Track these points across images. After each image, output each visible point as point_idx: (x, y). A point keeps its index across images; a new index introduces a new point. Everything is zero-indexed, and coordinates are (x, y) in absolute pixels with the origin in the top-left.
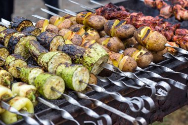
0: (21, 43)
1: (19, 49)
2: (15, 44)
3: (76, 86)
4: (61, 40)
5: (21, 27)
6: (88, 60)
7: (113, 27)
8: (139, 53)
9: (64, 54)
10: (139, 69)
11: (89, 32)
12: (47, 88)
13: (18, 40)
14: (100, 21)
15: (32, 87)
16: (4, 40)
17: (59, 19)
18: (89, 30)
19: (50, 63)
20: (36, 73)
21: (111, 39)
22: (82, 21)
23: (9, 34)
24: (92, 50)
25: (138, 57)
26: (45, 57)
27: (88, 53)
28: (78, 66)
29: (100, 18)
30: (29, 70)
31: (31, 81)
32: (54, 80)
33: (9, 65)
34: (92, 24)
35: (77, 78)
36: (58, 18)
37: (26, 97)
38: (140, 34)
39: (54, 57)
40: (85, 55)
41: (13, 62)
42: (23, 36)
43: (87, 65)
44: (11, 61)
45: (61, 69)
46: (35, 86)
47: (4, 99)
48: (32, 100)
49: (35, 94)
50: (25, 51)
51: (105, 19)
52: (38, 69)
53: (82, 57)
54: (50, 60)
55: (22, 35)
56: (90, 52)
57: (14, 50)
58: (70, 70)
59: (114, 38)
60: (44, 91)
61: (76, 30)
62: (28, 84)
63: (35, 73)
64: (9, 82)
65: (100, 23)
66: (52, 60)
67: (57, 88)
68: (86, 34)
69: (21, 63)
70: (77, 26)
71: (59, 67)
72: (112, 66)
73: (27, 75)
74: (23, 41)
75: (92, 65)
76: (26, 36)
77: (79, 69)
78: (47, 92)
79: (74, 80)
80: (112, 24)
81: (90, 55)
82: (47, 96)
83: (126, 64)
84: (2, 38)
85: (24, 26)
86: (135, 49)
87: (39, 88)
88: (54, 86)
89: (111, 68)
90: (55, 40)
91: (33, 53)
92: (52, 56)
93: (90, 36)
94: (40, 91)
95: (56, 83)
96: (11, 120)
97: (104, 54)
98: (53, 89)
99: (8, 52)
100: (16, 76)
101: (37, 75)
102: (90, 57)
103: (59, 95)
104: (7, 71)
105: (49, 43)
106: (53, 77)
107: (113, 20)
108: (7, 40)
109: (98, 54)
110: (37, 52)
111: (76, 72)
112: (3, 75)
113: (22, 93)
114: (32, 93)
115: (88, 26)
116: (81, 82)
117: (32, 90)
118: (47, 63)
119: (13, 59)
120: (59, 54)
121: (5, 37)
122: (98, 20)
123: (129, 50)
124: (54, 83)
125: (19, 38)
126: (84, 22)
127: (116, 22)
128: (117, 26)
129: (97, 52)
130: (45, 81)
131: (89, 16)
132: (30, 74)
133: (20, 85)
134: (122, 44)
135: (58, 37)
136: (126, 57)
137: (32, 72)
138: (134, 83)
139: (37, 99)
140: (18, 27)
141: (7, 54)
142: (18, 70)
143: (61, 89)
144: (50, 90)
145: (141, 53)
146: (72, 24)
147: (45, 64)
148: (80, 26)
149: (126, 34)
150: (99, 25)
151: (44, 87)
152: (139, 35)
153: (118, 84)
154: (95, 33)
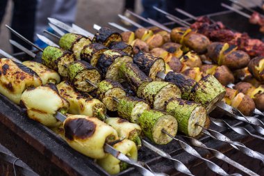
0: (115, 65)
1: (111, 73)
2: (108, 66)
3: (191, 130)
4: (162, 64)
6: (202, 96)
7: (221, 52)
8: (256, 91)
9: (174, 86)
10: (257, 111)
11: (189, 55)
12: (157, 129)
13: (112, 60)
14: (203, 42)
15: (136, 126)
16: (91, 57)
17: (148, 33)
18: (189, 53)
19: (157, 96)
20: (141, 108)
21: (219, 68)
22: (179, 39)
23: (98, 50)
24: (207, 84)
25: (255, 96)
27: (202, 87)
28: (196, 105)
29: (203, 39)
30: (133, 103)
31: (134, 118)
32: (166, 121)
33: (104, 94)
34: (193, 44)
35: (193, 120)
36: (146, 32)
37: (128, 139)
38: (258, 66)
39: (163, 89)
40: (199, 90)
41: (110, 91)
42: (118, 56)
44: (107, 88)
45: (174, 105)
46: (139, 124)
47: (109, 141)
48: (137, 143)
49: (139, 136)
50: (118, 75)
51: (208, 40)
52: (144, 104)
53: (194, 91)
54: (158, 92)
55: (117, 54)
56: (205, 87)
57: (105, 73)
58: (185, 109)
59: (223, 67)
60: (154, 134)
61: (171, 51)
62: (130, 121)
63: (139, 108)
64: (103, 116)
65: (203, 45)
66: (160, 92)
67: (168, 130)
68: (186, 58)
69: (118, 92)
70: (172, 45)
71: (170, 104)
72: (230, 107)
73: (129, 109)
74: (118, 63)
75: (207, 103)
76: (122, 56)
77: (198, 109)
78: (157, 134)
79: (190, 122)
80: (221, 49)
81: (206, 90)
82: (156, 140)
83: (242, 104)
84: (88, 55)
85: (111, 40)
86: (250, 85)
87: (146, 129)
88: (166, 128)
89: (228, 108)
90: (155, 65)
91: (131, 80)
92: (160, 87)
93: (191, 61)
94: (148, 133)
95: (168, 125)
96: (114, 168)
97: (222, 91)
98: (163, 132)
99: (99, 75)
101: (142, 111)
102: (205, 92)
103: (170, 139)
104: (101, 100)
105: (149, 67)
106: (166, 116)
107: (221, 44)
108: (94, 59)
109: (215, 90)
110: (138, 80)
111: (194, 112)
112: (96, 106)
113: (124, 135)
114: (136, 135)
115: (187, 47)
116: (196, 125)
117: (137, 130)
118: (154, 96)
119: (110, 86)
120: (169, 86)
121: (92, 54)
122: (201, 41)
123: (243, 86)
124: (165, 124)
125: (114, 59)
126: (181, 41)
127: (226, 46)
128: (227, 51)
129: (213, 89)
130: (156, 120)
131: (188, 34)
132: (134, 109)
133: (119, 122)
136: (241, 95)
137: (136, 107)
138: (253, 130)
139: (142, 143)
141: (97, 78)
142: (114, 101)
143: (173, 132)
144: (160, 132)
145: (260, 91)
146: (164, 42)
147: (151, 97)
148: (177, 46)
149: (238, 63)
150: (201, 48)
151: (154, 129)
152: (256, 67)
153: (238, 130)
154: (196, 58)
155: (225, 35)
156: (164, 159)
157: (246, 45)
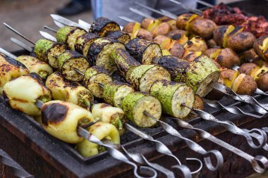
0: (105, 52)
1: (101, 61)
2: (97, 53)
3: (176, 111)
4: (157, 50)
5: (105, 31)
6: (193, 77)
7: (225, 35)
8: (260, 71)
9: (161, 68)
10: (259, 91)
11: (193, 40)
12: (138, 111)
13: (101, 48)
14: (209, 26)
15: (119, 110)
16: (83, 47)
17: (154, 22)
18: (194, 38)
19: (143, 79)
20: (125, 92)
21: (223, 50)
22: (184, 25)
23: (89, 40)
24: (198, 65)
25: (258, 76)
26: (137, 72)
27: (192, 68)
28: (180, 85)
29: (209, 23)
30: (115, 87)
31: (117, 103)
32: (147, 102)
33: (89, 81)
34: (198, 30)
35: (178, 101)
36: (152, 22)
37: (110, 123)
38: (262, 45)
39: (148, 72)
40: (189, 71)
41: (94, 77)
42: (107, 43)
43: (191, 83)
44: (91, 75)
45: (158, 87)
46: (122, 108)
47: (83, 124)
48: (117, 127)
49: (122, 120)
50: (110, 62)
51: (215, 24)
52: (127, 87)
53: (184, 73)
54: (143, 75)
55: (106, 41)
56: (195, 67)
57: (95, 61)
58: (169, 90)
60: (135, 116)
61: (176, 38)
62: (113, 106)
63: (122, 92)
64: (88, 103)
65: (209, 29)
66: (146, 75)
67: (151, 112)
68: (190, 44)
69: (104, 78)
70: (178, 32)
71: (155, 85)
72: (224, 87)
73: (112, 94)
74: (107, 50)
75: (198, 84)
76: (112, 43)
77: (182, 88)
78: (138, 117)
79: (174, 103)
80: (225, 31)
81: (196, 70)
82: (138, 123)
83: (242, 84)
84: (80, 45)
85: (108, 30)
86: (254, 65)
87: (127, 112)
88: (148, 110)
89: (222, 89)
90: (149, 50)
91: (120, 65)
92: (145, 70)
93: (195, 46)
94: (130, 116)
95: (150, 107)
97: (214, 70)
98: (145, 114)
99: (88, 64)
100: (98, 95)
101: (125, 95)
102: (195, 73)
103: (154, 122)
104: (87, 88)
105: (142, 53)
106: (146, 98)
107: (226, 26)
108: (86, 48)
109: (206, 70)
110: (126, 65)
111: (177, 92)
112: (81, 93)
113: (105, 118)
114: (118, 118)
115: (192, 33)
116: (182, 106)
117: (119, 114)
118: (139, 79)
119: (95, 73)
120: (155, 68)
121: (84, 44)
122: (206, 25)
123: (246, 67)
124: (147, 106)
125: (103, 46)
126: (187, 27)
127: (230, 28)
128: (231, 33)
129: (204, 68)
130: (136, 102)
131: (194, 19)
132: (116, 93)
133: (102, 107)
134: (236, 59)
135: (153, 45)
136: (243, 75)
137: (118, 91)
138: (252, 110)
139: (124, 126)
140: (101, 31)
141: (86, 66)
142: (100, 87)
143: (157, 115)
144: (142, 114)
145: (263, 71)
146: (171, 29)
147: (136, 81)
148: (181, 32)
149: (242, 45)
150: (207, 32)
151: (134, 111)
152: (260, 47)
153: (231, 110)
154: (201, 42)
155: (236, 19)
156: (145, 141)
157: (257, 27)
